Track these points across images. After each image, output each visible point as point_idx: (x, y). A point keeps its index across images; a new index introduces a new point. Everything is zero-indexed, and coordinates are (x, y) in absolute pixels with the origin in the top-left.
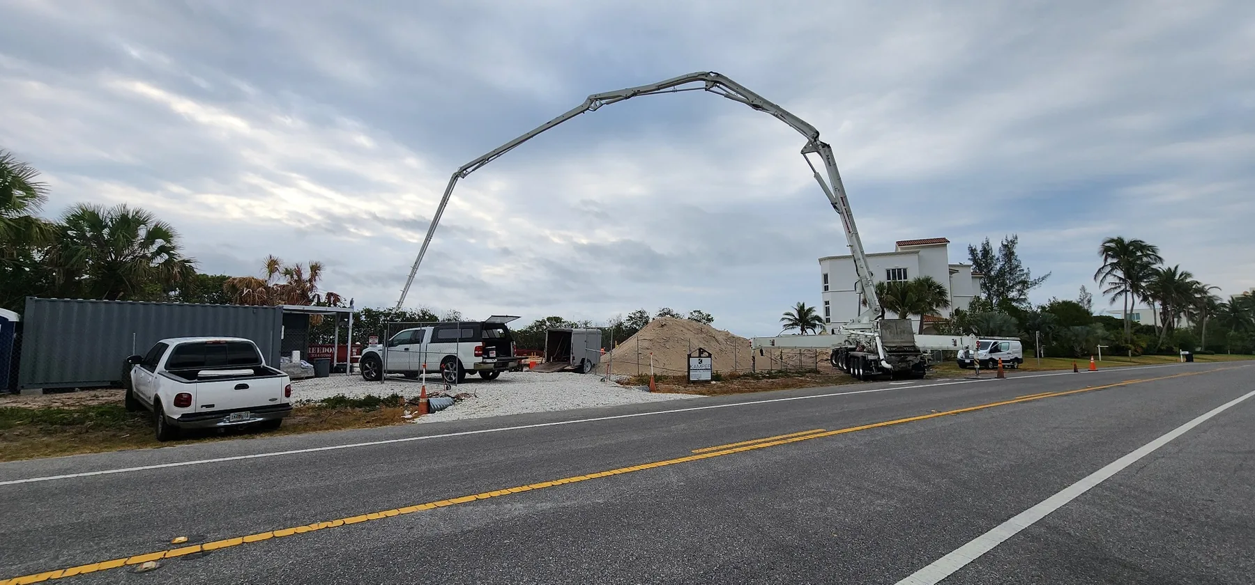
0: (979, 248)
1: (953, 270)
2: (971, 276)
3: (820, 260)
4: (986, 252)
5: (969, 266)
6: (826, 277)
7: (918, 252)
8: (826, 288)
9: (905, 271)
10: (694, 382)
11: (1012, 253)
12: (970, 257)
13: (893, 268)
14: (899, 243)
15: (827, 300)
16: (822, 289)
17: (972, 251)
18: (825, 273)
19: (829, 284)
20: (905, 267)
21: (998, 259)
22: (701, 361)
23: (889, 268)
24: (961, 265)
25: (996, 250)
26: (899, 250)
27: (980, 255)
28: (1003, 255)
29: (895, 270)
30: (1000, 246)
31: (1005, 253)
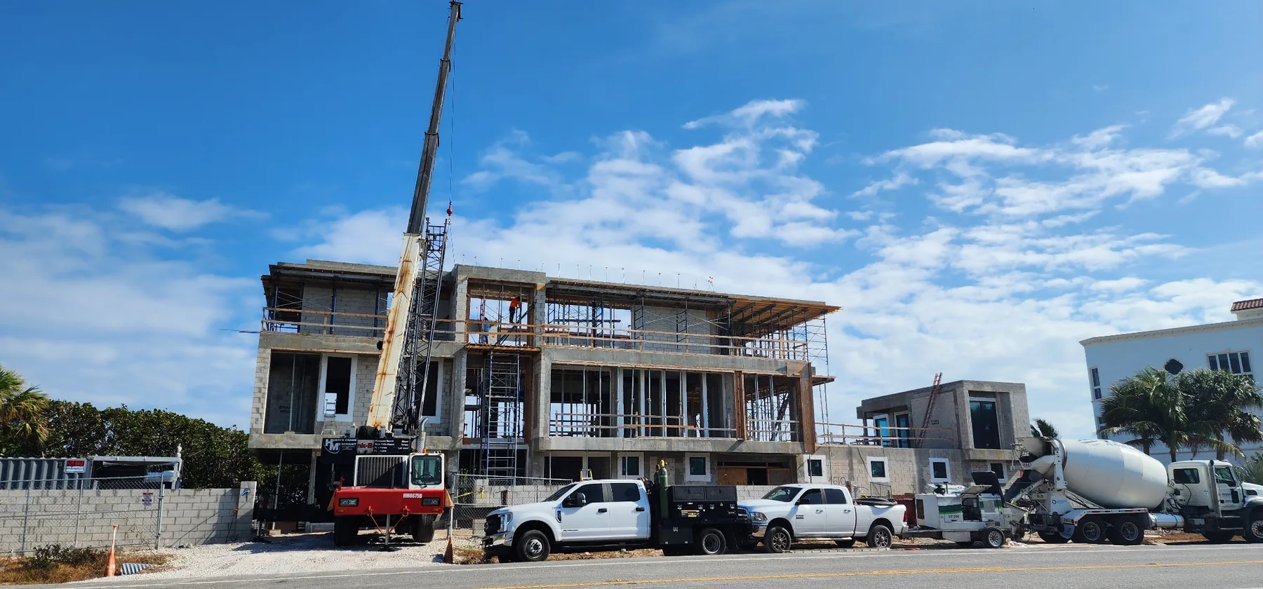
6: (1095, 373)
9: (1245, 357)
14: (1238, 306)
18: (1093, 366)
20: (1244, 349)
23: (1212, 352)
29: (1225, 355)
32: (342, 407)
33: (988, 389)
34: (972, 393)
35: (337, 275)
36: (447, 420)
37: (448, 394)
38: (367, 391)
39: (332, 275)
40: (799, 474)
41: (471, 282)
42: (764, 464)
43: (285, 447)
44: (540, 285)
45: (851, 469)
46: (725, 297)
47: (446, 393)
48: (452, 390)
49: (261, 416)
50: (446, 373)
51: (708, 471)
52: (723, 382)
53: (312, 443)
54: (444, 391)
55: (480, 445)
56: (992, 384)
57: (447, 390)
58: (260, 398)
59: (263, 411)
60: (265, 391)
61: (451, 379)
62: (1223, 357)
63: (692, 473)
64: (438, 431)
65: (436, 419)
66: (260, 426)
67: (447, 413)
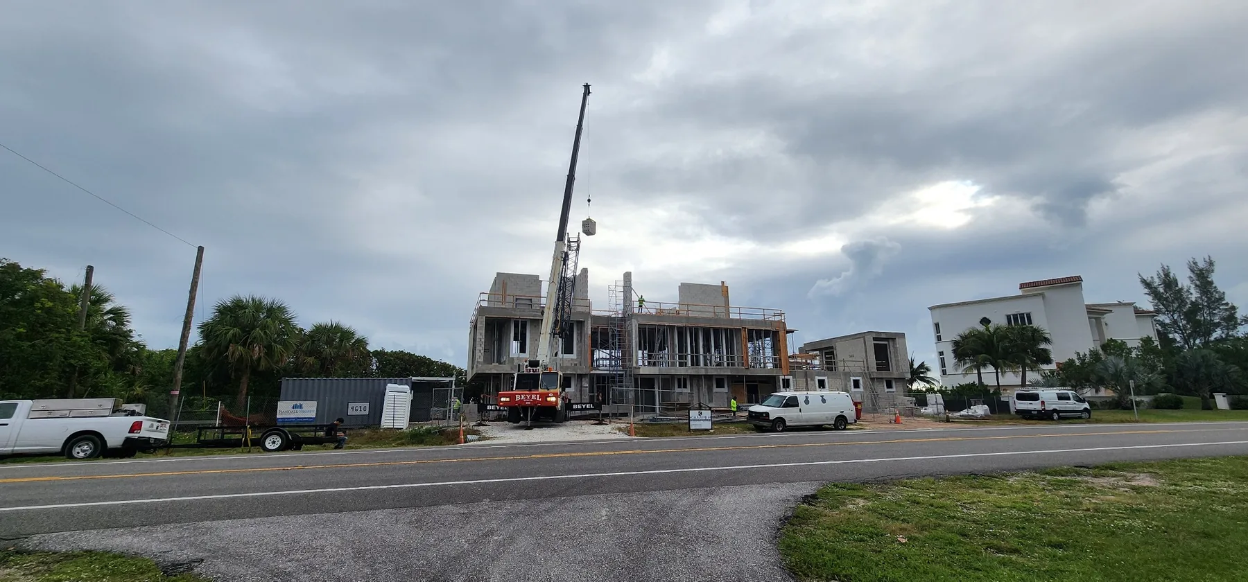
0: (1157, 282)
1: (1098, 312)
2: (1135, 315)
3: (931, 309)
4: (1169, 282)
6: (937, 325)
7: (1042, 294)
8: (939, 338)
9: (1029, 316)
10: (695, 430)
11: (1211, 283)
12: (1146, 291)
13: (1014, 313)
14: (1023, 286)
15: (942, 351)
16: (934, 339)
17: (1148, 285)
18: (936, 322)
19: (942, 334)
20: (1028, 311)
21: (1188, 291)
22: (701, 413)
23: (1009, 313)
25: (1184, 280)
26: (1023, 293)
27: (1161, 289)
28: (1196, 286)
29: (1017, 315)
30: (1189, 273)
31: (1198, 283)
32: (523, 350)
33: (886, 336)
34: (875, 339)
36: (580, 357)
38: (536, 339)
40: (778, 387)
42: (755, 382)
43: (495, 372)
45: (807, 384)
48: (583, 339)
49: (482, 354)
50: (578, 330)
51: (726, 386)
53: (511, 369)
54: (577, 342)
57: (579, 339)
58: (481, 345)
59: (482, 351)
60: (483, 340)
61: (581, 333)
62: (1015, 316)
63: (717, 387)
64: (576, 363)
65: (574, 356)
66: (481, 360)
67: (580, 353)
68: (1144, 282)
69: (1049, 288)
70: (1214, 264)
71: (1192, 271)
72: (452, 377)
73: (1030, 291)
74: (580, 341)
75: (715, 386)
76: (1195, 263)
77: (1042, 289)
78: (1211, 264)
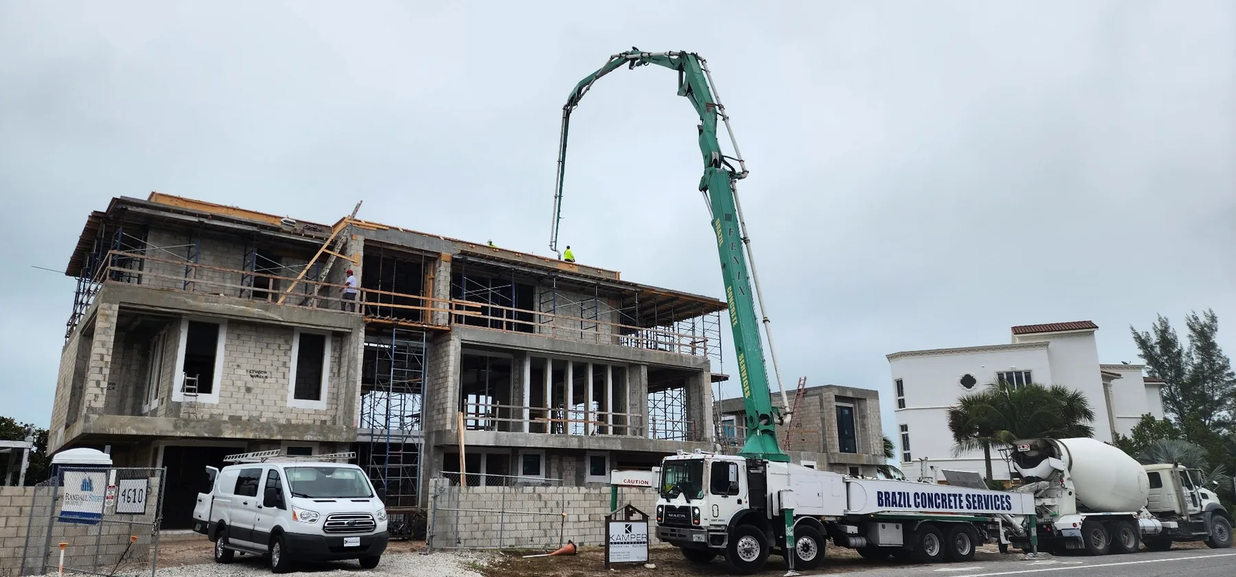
0: (1154, 338)
1: (1109, 375)
2: (1144, 383)
3: (890, 357)
4: (1167, 342)
5: (1139, 367)
6: (900, 384)
7: (1046, 345)
8: (901, 404)
9: (1028, 374)
11: (1213, 345)
12: (1141, 352)
13: (1008, 370)
14: (1017, 330)
15: (903, 423)
16: (895, 405)
17: (1143, 343)
18: (898, 377)
19: (906, 397)
20: (1027, 368)
21: (1189, 355)
22: (630, 529)
23: (1000, 370)
24: (1125, 366)
25: (1184, 340)
26: (1018, 342)
27: (1158, 350)
28: (1198, 348)
29: (1012, 373)
30: (1189, 332)
31: (1199, 344)
33: (850, 394)
34: (838, 398)
35: (202, 220)
36: (334, 406)
37: (336, 375)
38: (238, 366)
39: (196, 220)
41: (368, 244)
43: (134, 432)
44: (446, 254)
46: (635, 285)
47: (334, 373)
48: (344, 369)
49: (102, 391)
50: (334, 350)
51: (608, 471)
52: (628, 376)
53: (171, 428)
54: (332, 370)
55: (370, 437)
56: (853, 390)
57: (336, 370)
58: (101, 368)
59: (104, 385)
60: (108, 359)
61: (340, 357)
62: (1009, 374)
63: (592, 474)
64: (324, 418)
65: (321, 405)
66: (100, 404)
67: (334, 397)
68: (1138, 338)
69: (1054, 336)
70: (1218, 319)
71: (1191, 327)
72: (23, 439)
73: (1027, 338)
74: (336, 374)
75: (588, 471)
76: (1196, 319)
77: (1045, 337)
78: (1213, 319)
